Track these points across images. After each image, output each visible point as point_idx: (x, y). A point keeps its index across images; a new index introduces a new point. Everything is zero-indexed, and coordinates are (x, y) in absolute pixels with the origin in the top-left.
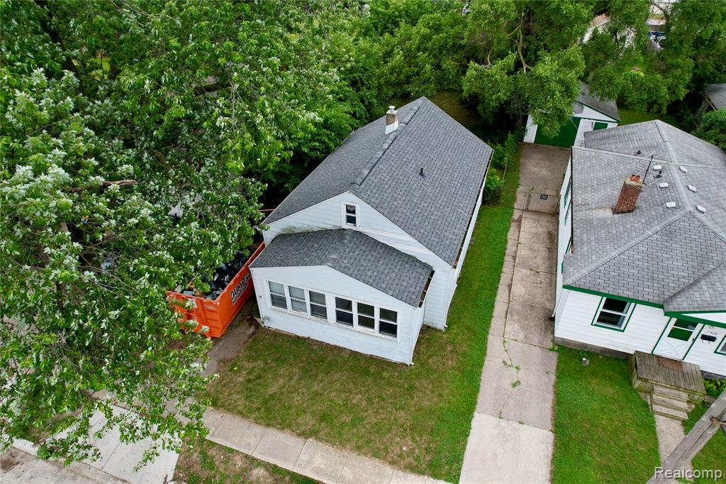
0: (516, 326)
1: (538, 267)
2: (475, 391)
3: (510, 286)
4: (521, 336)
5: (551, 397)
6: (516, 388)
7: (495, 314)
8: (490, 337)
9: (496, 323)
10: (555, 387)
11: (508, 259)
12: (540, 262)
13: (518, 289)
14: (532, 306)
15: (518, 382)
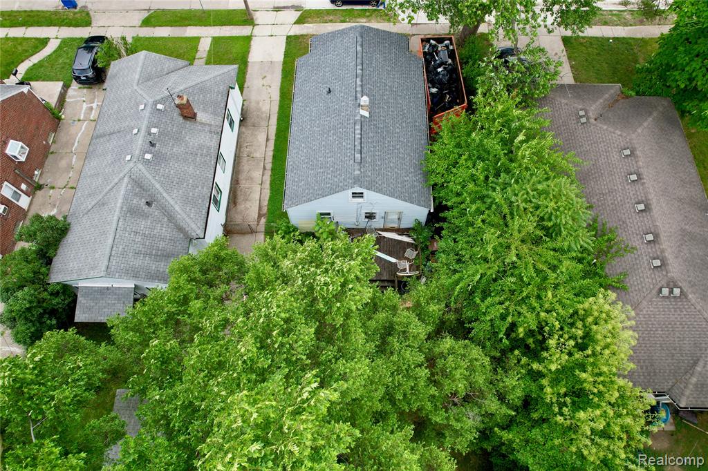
0: (264, 109)
1: (248, 161)
2: (283, 70)
3: (268, 140)
4: (261, 104)
5: (247, 76)
6: (264, 75)
7: (277, 115)
8: (278, 98)
9: (275, 109)
10: (245, 81)
11: (269, 166)
12: (245, 166)
13: (261, 137)
14: (254, 126)
15: (263, 79)
